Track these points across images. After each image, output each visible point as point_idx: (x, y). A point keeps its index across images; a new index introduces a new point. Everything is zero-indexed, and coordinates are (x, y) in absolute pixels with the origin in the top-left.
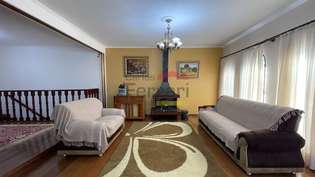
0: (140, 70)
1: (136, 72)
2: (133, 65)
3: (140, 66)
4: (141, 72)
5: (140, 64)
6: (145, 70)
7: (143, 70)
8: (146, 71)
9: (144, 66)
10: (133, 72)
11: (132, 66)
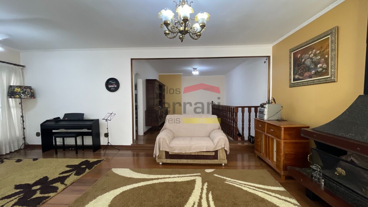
0: (313, 69)
1: (306, 74)
2: (303, 60)
3: (315, 59)
4: (317, 74)
5: (315, 55)
6: (325, 66)
7: (320, 67)
8: (327, 69)
9: (324, 57)
10: (303, 76)
11: (301, 65)
